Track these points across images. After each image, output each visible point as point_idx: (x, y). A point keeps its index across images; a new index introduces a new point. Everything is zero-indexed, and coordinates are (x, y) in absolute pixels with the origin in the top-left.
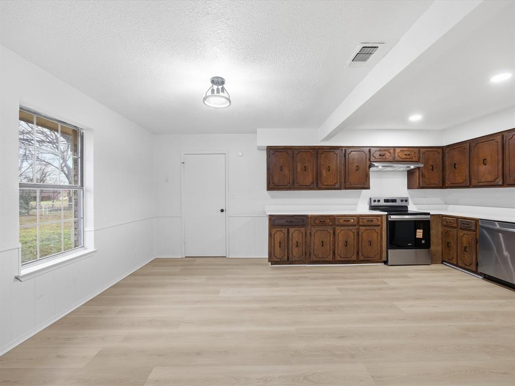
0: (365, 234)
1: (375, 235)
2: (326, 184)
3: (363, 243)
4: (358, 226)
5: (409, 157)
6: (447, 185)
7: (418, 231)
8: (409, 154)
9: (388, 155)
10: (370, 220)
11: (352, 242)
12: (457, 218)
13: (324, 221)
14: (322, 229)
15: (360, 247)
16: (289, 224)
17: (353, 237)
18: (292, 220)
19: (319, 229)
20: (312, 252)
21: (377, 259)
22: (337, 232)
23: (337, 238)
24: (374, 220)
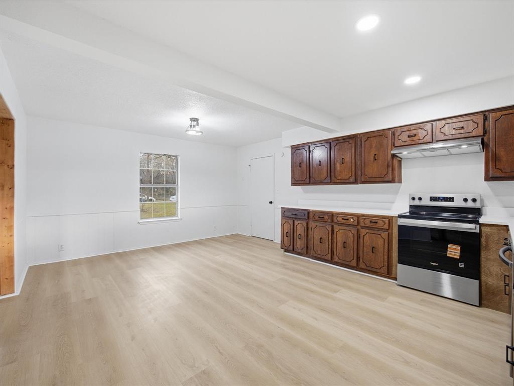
0: (366, 237)
1: (381, 242)
2: (340, 178)
3: (365, 249)
4: (359, 227)
5: (462, 131)
7: (449, 246)
8: (463, 127)
9: (422, 134)
10: (373, 221)
11: (352, 245)
13: (323, 217)
14: (321, 225)
15: (361, 252)
16: (294, 217)
17: (352, 239)
18: (297, 213)
19: (318, 224)
20: (312, 248)
21: (383, 272)
22: (336, 230)
23: (335, 236)
24: (379, 222)
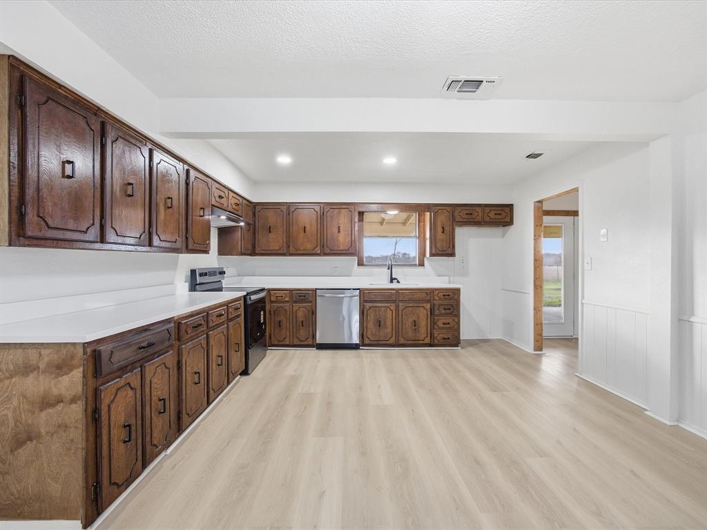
1: (239, 332)
6: (257, 252)
9: (225, 199)
10: (236, 307)
12: (291, 290)
15: (230, 359)
18: (151, 339)
24: (239, 306)
